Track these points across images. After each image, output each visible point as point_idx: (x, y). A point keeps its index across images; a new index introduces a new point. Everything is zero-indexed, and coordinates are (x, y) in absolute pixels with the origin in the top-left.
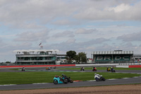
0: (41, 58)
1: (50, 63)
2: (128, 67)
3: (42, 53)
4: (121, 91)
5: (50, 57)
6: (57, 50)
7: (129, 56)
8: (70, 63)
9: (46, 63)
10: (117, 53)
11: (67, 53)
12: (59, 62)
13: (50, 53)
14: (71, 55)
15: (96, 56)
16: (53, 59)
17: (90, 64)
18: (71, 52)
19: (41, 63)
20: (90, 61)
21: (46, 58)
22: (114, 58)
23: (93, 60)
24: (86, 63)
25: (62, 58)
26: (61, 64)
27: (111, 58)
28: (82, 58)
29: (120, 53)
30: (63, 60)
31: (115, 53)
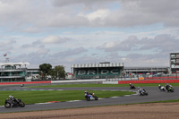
0: (7, 74)
1: (18, 79)
2: (117, 83)
3: (8, 66)
4: (109, 113)
5: (19, 73)
6: (28, 63)
7: (118, 69)
8: (43, 79)
9: (13, 79)
10: (104, 65)
11: (41, 66)
12: (30, 78)
13: (18, 67)
14: (45, 69)
15: (77, 70)
16: (23, 75)
17: (70, 80)
18: (45, 65)
19: (6, 80)
20: (70, 77)
21: (13, 73)
22: (100, 72)
23: (73, 75)
24: (65, 79)
25: (34, 73)
26: (32, 80)
27: (96, 73)
28: (60, 73)
29: (107, 65)
30: (35, 75)
31: (100, 66)
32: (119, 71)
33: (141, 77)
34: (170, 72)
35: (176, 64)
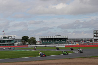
0: (4, 41)
1: (10, 44)
2: (64, 47)
3: (5, 37)
4: (60, 63)
5: (11, 41)
6: (15, 36)
7: (65, 39)
8: (24, 44)
10: (57, 37)
11: (23, 37)
12: (17, 44)
13: (10, 38)
14: (25, 39)
15: (42, 39)
16: (13, 42)
17: (39, 45)
18: (25, 37)
19: (4, 45)
20: (38, 43)
21: (7, 41)
22: (55, 41)
23: (40, 42)
24: (36, 45)
25: (19, 41)
26: (18, 45)
27: (53, 41)
28: (33, 41)
29: (59, 37)
30: (20, 42)
31: (55, 37)
32: (65, 40)
33: (78, 44)
34: (94, 41)
35: (97, 37)
